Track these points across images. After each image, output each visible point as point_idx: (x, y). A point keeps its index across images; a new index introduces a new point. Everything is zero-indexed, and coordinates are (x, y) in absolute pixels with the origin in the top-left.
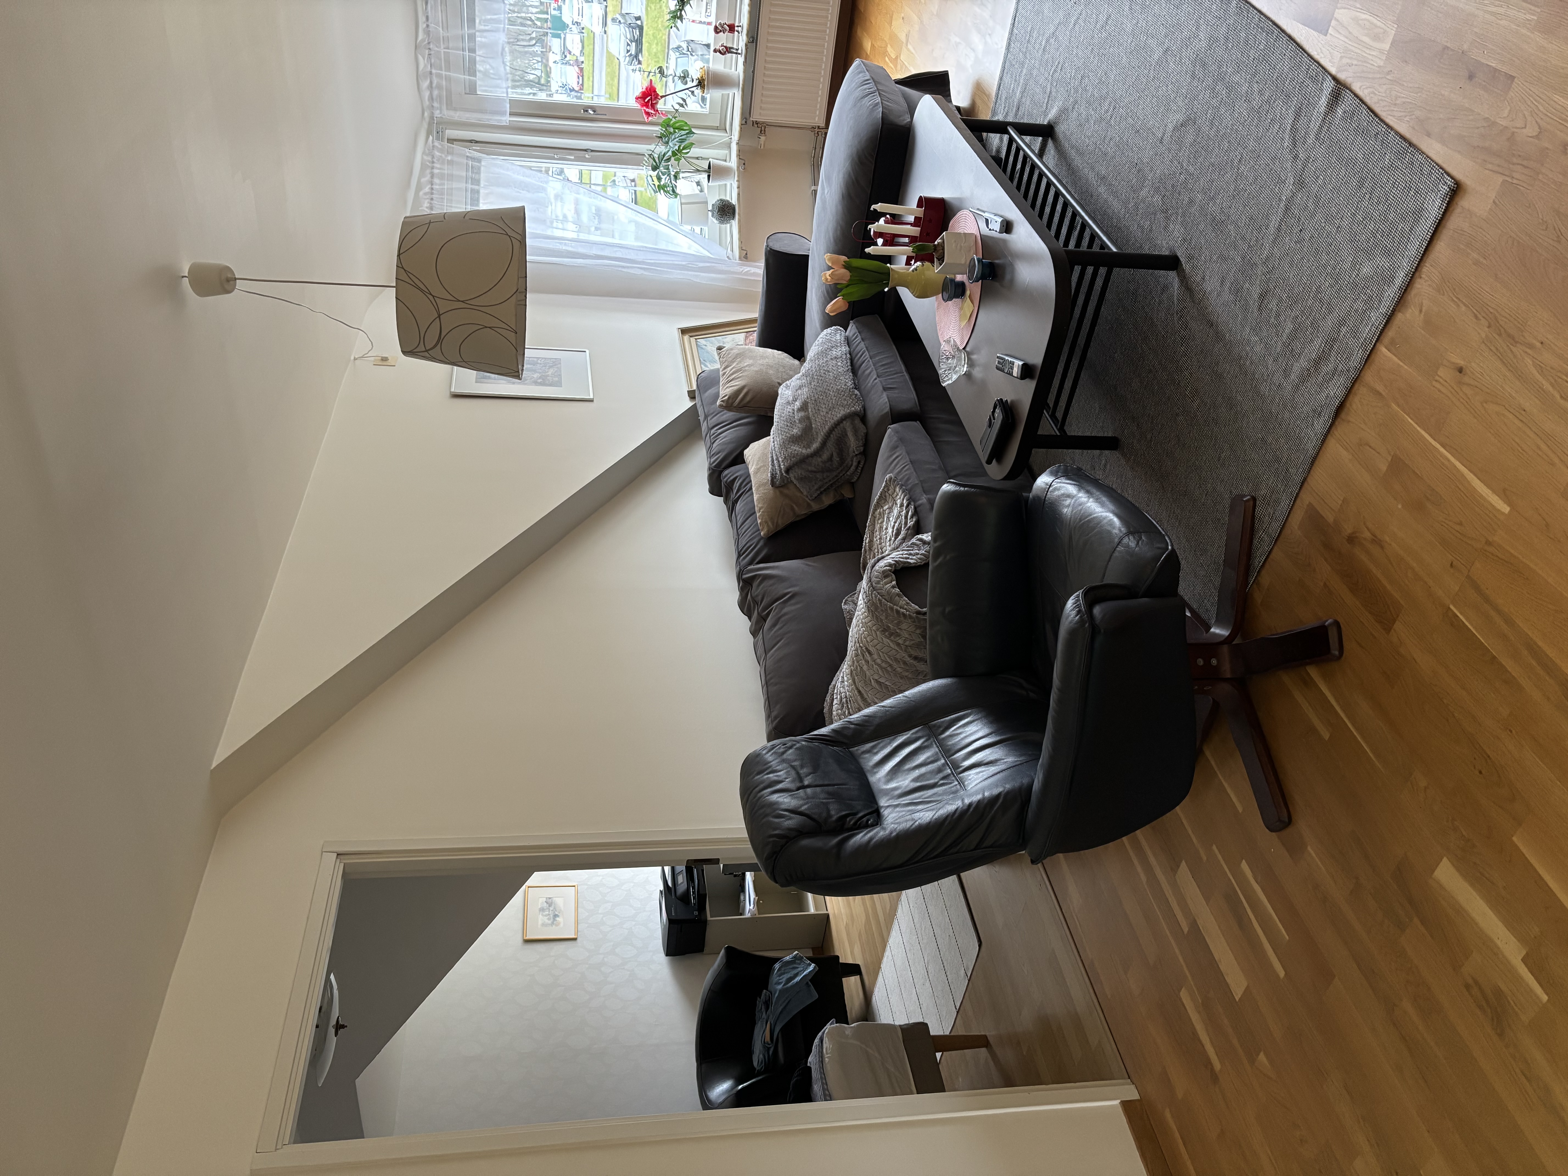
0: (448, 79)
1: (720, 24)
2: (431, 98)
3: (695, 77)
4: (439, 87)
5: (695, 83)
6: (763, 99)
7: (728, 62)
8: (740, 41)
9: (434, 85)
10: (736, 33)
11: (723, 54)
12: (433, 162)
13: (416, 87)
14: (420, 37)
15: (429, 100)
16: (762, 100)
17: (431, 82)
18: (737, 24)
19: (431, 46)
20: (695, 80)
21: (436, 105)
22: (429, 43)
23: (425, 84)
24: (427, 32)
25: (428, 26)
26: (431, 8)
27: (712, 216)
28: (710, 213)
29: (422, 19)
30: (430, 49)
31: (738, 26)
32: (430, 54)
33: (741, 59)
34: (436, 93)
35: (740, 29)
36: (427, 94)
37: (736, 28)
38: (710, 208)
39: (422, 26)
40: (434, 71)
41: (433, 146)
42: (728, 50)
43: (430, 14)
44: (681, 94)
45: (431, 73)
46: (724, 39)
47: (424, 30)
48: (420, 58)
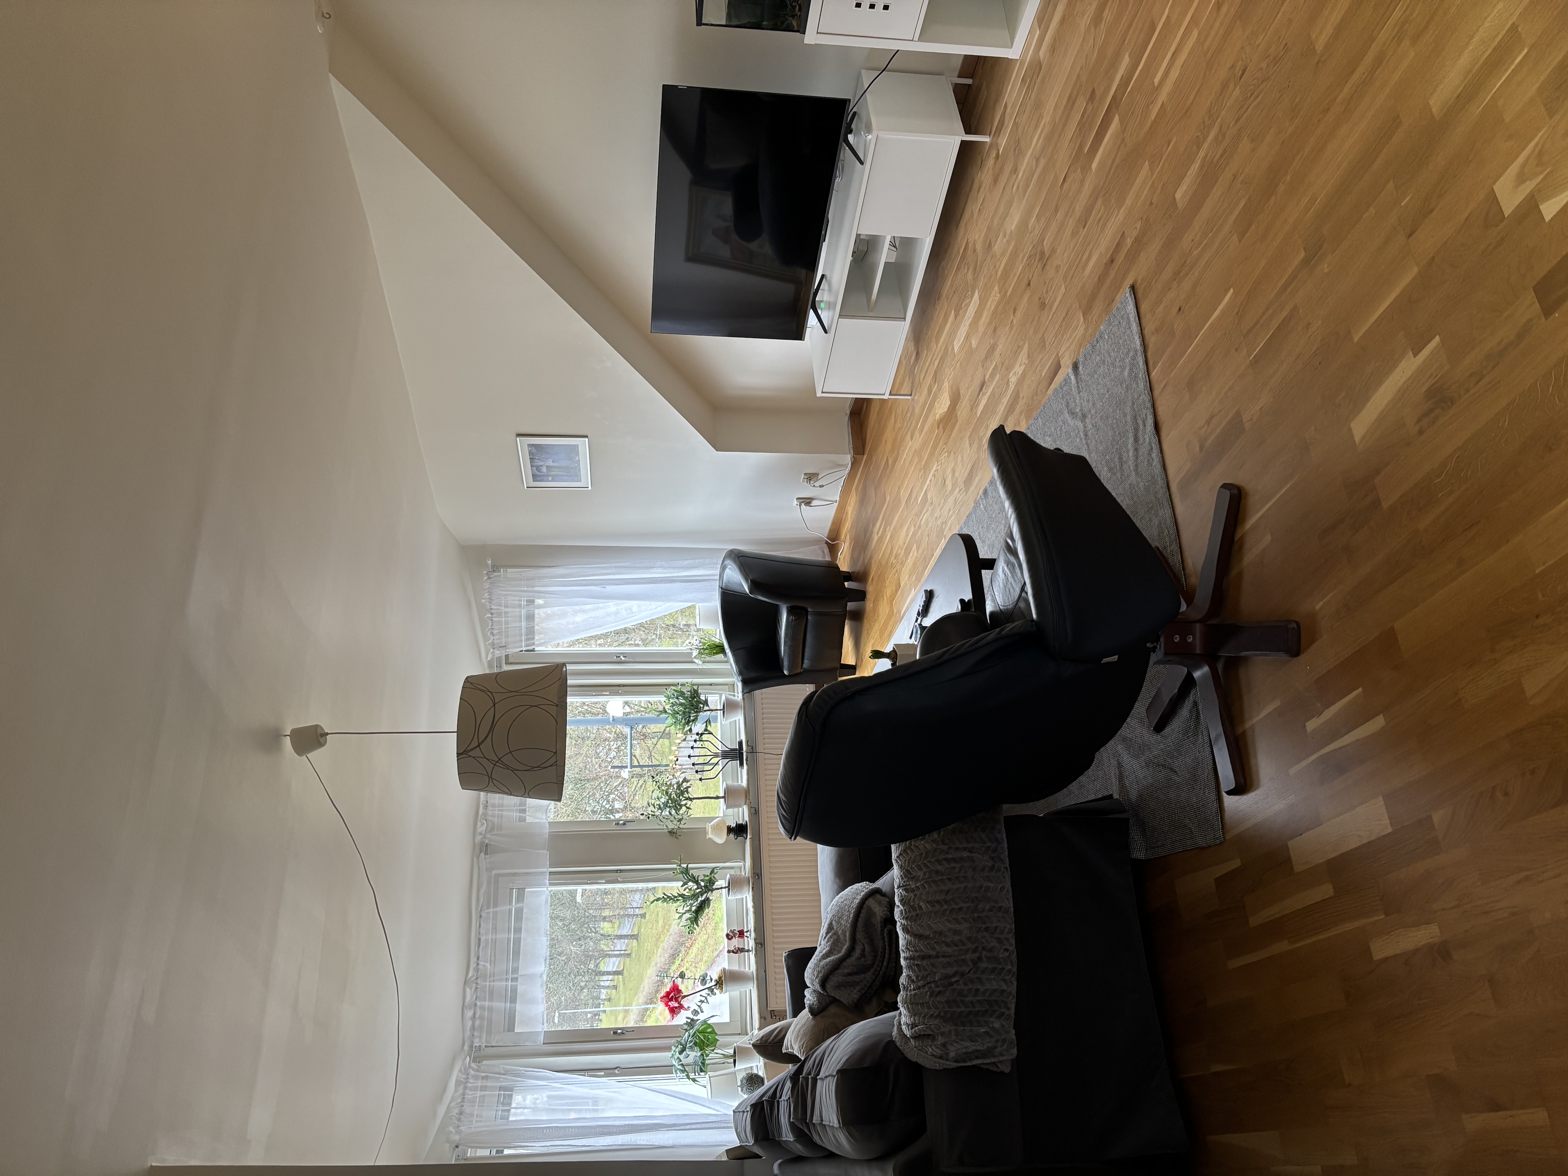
0: (491, 1009)
1: (731, 931)
2: (473, 1028)
3: (714, 979)
4: (482, 1018)
5: (713, 983)
6: (777, 982)
7: (742, 960)
8: (750, 942)
9: (477, 1016)
10: (746, 938)
11: (736, 953)
12: (468, 1078)
13: (460, 1016)
14: (470, 975)
15: (470, 1030)
16: (775, 984)
17: (475, 1014)
18: (745, 930)
19: (479, 981)
20: (713, 981)
21: (476, 1034)
22: (477, 978)
23: (469, 1014)
24: (477, 970)
25: (478, 964)
26: (483, 948)
27: (742, 1090)
28: (740, 1089)
29: (473, 960)
30: (477, 983)
31: (747, 932)
32: (477, 988)
33: (752, 956)
34: (477, 1023)
35: (748, 934)
36: (470, 1023)
37: (745, 934)
38: (739, 1084)
39: (473, 965)
40: (478, 1003)
41: (470, 1067)
42: (741, 950)
43: (481, 955)
44: (703, 993)
45: (475, 1005)
46: (736, 942)
47: (474, 969)
48: (468, 990)
